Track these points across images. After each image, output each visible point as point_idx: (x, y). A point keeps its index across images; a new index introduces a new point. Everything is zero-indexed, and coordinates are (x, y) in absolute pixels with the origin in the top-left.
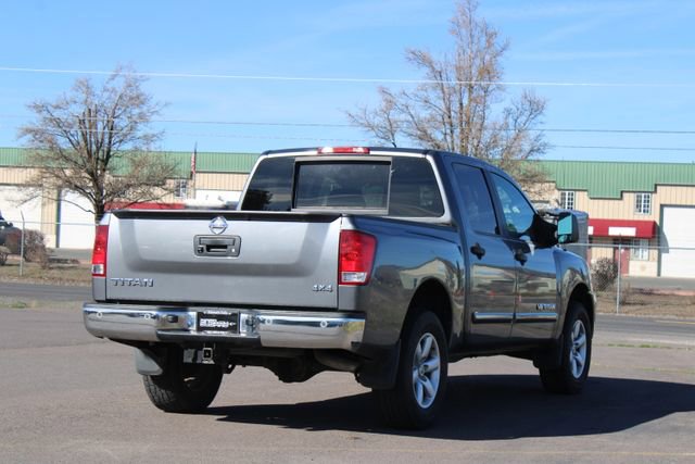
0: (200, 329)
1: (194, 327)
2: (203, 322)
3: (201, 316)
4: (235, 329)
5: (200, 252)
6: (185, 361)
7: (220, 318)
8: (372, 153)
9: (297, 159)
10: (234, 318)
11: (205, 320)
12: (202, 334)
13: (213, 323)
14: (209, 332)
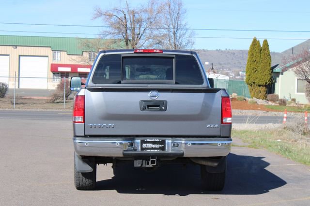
0: (143, 149)
1: (140, 148)
2: (144, 145)
3: (143, 142)
4: (163, 148)
5: (144, 109)
6: (135, 166)
7: (154, 143)
8: (164, 53)
9: (122, 56)
10: (163, 142)
11: (146, 144)
12: (145, 152)
13: (150, 145)
14: (148, 150)
